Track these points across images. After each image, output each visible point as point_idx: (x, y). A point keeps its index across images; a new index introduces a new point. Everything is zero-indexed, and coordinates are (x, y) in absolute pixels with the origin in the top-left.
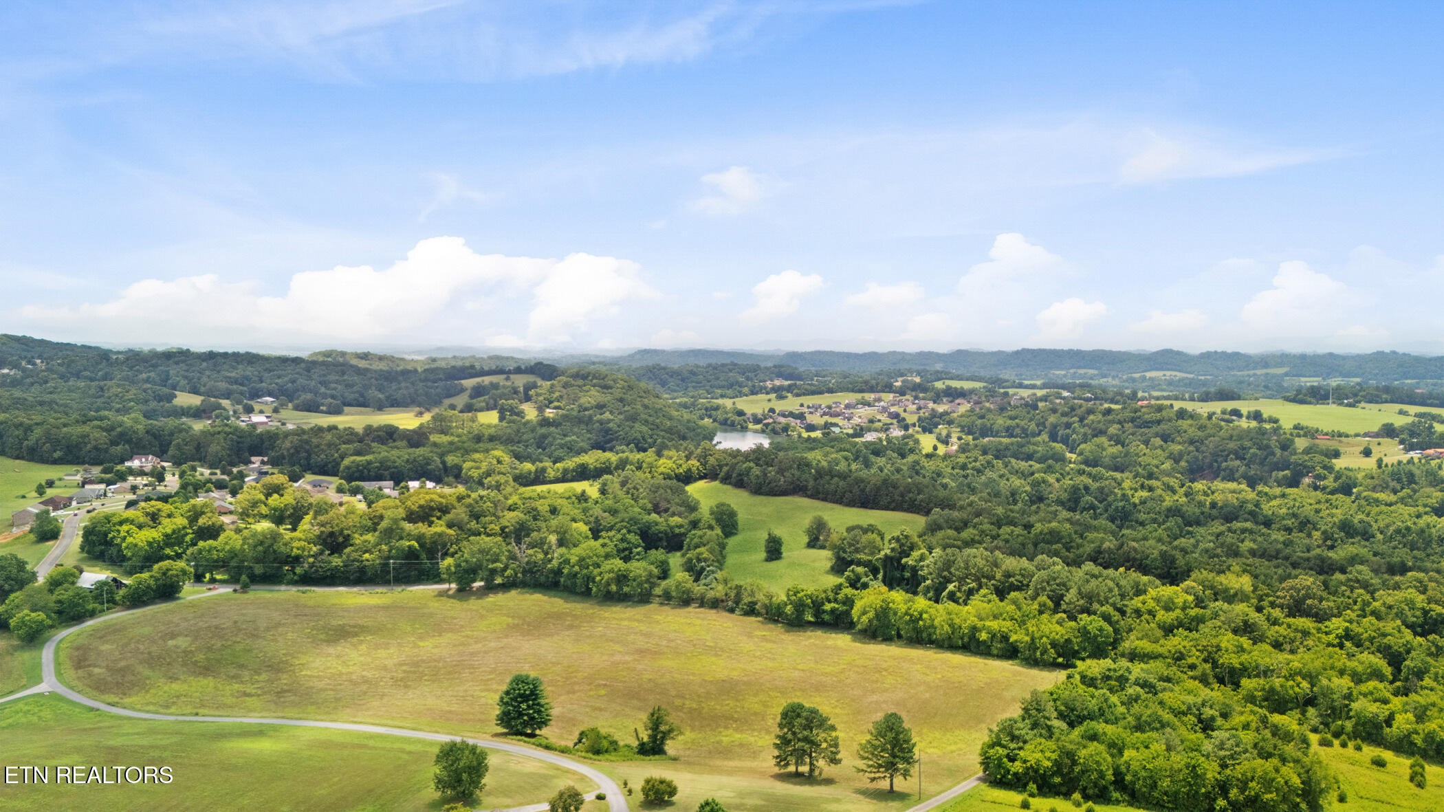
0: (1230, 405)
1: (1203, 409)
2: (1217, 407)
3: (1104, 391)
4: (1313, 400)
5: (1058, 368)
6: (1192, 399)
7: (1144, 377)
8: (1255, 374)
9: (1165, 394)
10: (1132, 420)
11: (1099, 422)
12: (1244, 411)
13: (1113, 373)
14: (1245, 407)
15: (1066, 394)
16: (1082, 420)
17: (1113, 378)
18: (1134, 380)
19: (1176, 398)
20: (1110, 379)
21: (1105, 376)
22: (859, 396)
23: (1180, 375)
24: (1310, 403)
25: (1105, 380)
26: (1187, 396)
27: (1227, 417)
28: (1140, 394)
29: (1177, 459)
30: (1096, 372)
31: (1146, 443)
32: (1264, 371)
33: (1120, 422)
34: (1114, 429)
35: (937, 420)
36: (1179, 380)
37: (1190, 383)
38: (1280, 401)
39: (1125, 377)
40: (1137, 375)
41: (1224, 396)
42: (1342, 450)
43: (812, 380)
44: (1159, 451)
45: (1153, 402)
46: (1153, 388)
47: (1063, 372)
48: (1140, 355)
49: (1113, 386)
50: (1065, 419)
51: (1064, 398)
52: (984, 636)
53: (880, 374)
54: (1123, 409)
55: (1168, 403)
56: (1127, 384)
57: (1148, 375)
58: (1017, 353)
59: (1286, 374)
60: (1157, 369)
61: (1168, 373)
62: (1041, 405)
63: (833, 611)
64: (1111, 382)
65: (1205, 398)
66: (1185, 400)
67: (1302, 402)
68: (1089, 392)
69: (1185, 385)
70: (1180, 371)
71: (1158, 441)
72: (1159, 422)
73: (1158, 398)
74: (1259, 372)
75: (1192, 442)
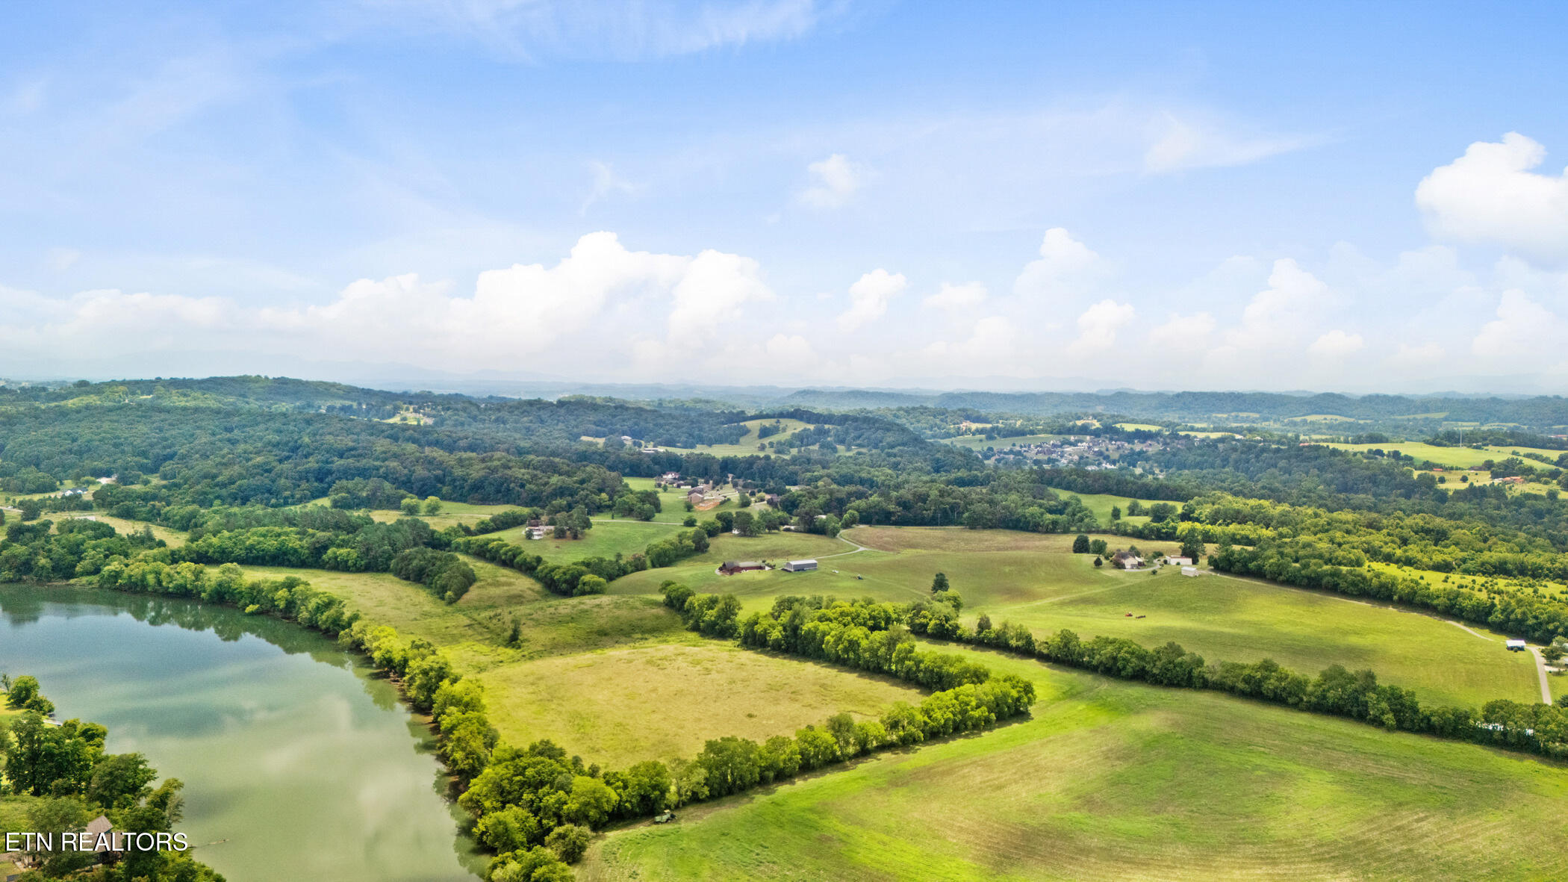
0: (1374, 447)
1: (1352, 448)
2: (1365, 448)
3: (1271, 435)
4: (1448, 443)
5: (1219, 412)
6: (1346, 442)
7: (1305, 421)
8: (1414, 419)
9: (1324, 437)
10: (1297, 456)
11: (1271, 458)
12: (1385, 452)
13: (1275, 417)
14: (1386, 448)
15: (1238, 437)
16: (1257, 457)
17: (1275, 421)
18: (1295, 424)
19: (1333, 442)
20: (1272, 423)
21: (1266, 419)
22: (1061, 437)
23: (1340, 419)
24: (1445, 446)
25: (1267, 423)
26: (1342, 439)
27: (1372, 455)
28: (1302, 437)
29: (1328, 484)
30: (1257, 415)
31: (1307, 473)
32: (1424, 416)
33: (1286, 458)
34: (1282, 463)
35: (1136, 457)
36: (1340, 424)
37: (1349, 427)
38: (1422, 444)
39: (1286, 421)
40: (1298, 419)
41: (1373, 439)
42: (1446, 478)
43: (998, 422)
44: (1316, 479)
45: (1313, 443)
46: (1314, 431)
47: (1225, 416)
48: (1301, 398)
49: (1276, 430)
50: (1243, 456)
51: (1238, 440)
52: (1238, 537)
53: (1058, 418)
54: (1288, 449)
55: (1325, 445)
56: (1288, 428)
57: (1309, 418)
58: (1178, 395)
59: (1446, 419)
60: (1317, 413)
61: (1329, 417)
62: (1220, 446)
63: (1166, 533)
64: (1273, 427)
65: (1358, 441)
66: (1341, 442)
67: (1439, 445)
68: (1258, 435)
69: (1345, 429)
70: (1340, 415)
71: (1316, 471)
72: (1316, 458)
73: (1317, 441)
74: (1419, 416)
75: (1340, 471)
